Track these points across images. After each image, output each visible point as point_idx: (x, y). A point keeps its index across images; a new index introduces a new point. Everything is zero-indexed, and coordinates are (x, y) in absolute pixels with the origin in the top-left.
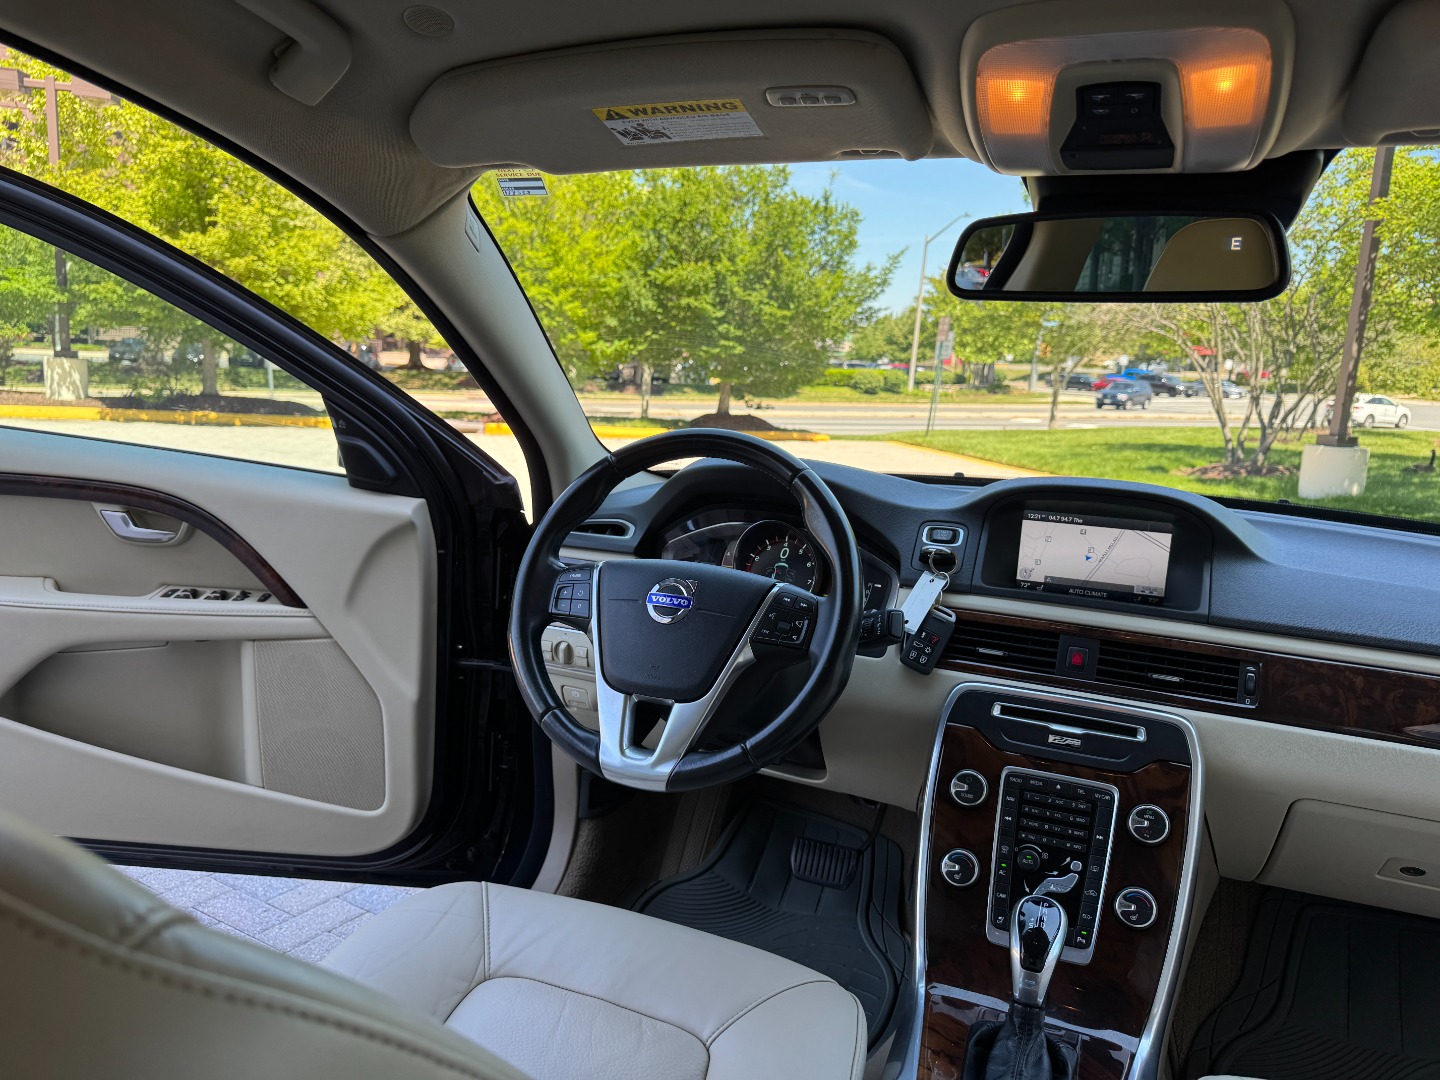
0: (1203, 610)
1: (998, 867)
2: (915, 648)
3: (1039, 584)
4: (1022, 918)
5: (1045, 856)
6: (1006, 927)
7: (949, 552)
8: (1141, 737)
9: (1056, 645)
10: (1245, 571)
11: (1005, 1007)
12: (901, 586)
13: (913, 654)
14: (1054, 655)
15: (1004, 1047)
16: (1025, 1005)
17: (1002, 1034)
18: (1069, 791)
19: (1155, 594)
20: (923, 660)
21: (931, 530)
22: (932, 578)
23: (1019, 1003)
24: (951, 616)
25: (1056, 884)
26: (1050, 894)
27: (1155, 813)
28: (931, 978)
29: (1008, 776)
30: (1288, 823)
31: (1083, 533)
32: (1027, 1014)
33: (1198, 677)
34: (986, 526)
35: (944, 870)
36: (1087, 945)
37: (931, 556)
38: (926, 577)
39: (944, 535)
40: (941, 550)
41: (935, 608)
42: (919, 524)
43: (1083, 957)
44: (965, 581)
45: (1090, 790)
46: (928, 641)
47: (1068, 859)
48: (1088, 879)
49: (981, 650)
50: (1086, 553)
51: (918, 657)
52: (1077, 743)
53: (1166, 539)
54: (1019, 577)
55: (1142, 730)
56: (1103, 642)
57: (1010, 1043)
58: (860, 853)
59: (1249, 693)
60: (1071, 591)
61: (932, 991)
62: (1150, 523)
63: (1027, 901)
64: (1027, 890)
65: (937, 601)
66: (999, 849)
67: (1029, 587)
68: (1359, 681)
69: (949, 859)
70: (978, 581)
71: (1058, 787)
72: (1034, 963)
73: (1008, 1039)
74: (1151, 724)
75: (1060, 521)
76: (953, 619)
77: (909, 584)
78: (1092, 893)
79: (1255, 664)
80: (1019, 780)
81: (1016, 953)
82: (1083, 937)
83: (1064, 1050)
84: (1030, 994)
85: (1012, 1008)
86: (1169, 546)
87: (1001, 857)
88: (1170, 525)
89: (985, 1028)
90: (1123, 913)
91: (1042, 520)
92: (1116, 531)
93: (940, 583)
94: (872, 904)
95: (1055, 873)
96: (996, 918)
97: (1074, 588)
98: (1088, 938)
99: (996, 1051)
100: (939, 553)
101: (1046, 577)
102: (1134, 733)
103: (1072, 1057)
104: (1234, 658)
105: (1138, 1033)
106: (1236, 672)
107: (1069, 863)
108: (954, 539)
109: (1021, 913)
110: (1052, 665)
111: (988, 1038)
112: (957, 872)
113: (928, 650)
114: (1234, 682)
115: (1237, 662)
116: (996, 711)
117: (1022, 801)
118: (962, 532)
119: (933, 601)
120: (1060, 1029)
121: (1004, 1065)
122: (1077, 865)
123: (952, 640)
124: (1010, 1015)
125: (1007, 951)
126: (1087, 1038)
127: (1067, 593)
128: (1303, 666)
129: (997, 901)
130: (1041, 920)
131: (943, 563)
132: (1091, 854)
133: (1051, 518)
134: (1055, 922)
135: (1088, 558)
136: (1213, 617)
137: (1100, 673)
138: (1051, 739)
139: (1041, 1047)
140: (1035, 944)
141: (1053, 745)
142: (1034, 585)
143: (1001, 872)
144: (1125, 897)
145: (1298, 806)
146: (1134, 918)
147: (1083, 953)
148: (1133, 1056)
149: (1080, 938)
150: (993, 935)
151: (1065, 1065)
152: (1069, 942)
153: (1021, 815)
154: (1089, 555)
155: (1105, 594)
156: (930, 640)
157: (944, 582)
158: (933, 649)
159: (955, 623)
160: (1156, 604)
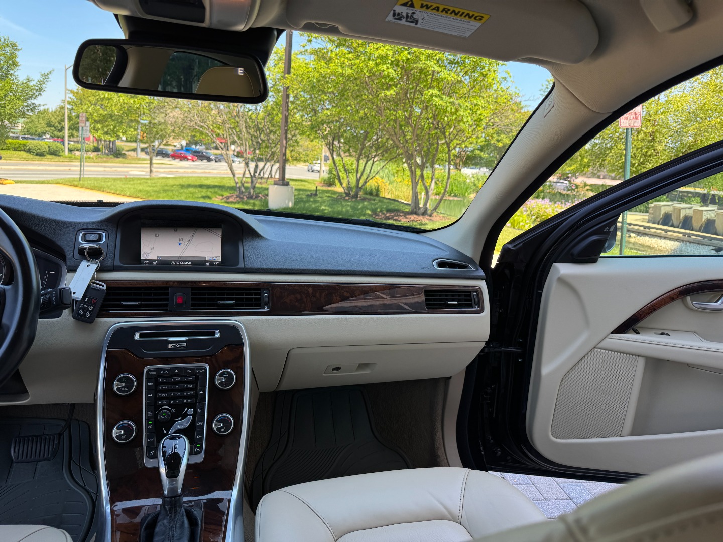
0: (241, 266)
1: (147, 424)
2: (82, 309)
3: (155, 261)
4: (164, 449)
5: (173, 411)
6: (155, 456)
7: (98, 247)
8: (217, 335)
9: (167, 294)
10: (257, 243)
11: (159, 501)
12: (69, 271)
13: (81, 312)
14: (167, 299)
15: (163, 524)
16: (171, 497)
17: (160, 518)
18: (182, 372)
19: (217, 260)
20: (88, 314)
21: (84, 235)
22: (88, 264)
23: (167, 498)
24: (103, 286)
25: (180, 424)
26: (178, 431)
27: (228, 373)
28: (113, 501)
29: (147, 372)
30: (287, 361)
31: (176, 231)
32: (173, 502)
33: (242, 299)
34: (119, 230)
35: (114, 435)
36: (201, 451)
37: (86, 251)
38: (84, 264)
39: (94, 237)
40: (92, 247)
41: (93, 282)
42: (76, 231)
43: (199, 459)
44: (109, 263)
45: (194, 369)
46: (90, 303)
47: (186, 409)
48: (198, 417)
49: (124, 303)
50: (178, 242)
51: (85, 313)
52: (185, 345)
53: (219, 231)
54: (142, 258)
55: (218, 332)
56: (193, 289)
57: (165, 522)
58: (60, 434)
59: (266, 303)
60: (173, 263)
61: (115, 509)
63: (166, 439)
64: (165, 432)
65: (93, 278)
66: (147, 414)
67: (149, 263)
68: (310, 290)
69: (117, 428)
70: (118, 263)
71: (177, 371)
72: (174, 473)
73: (164, 519)
74: (221, 327)
76: (105, 287)
77: (73, 269)
78: (200, 423)
79: (267, 289)
80: (154, 373)
81: (163, 470)
82: (198, 448)
83: (195, 512)
84: (173, 490)
85: (164, 501)
86: (221, 234)
87: (148, 418)
89: (150, 518)
90: (217, 429)
92: (192, 229)
93: (94, 267)
94: (72, 461)
95: (180, 418)
96: (149, 453)
97: (174, 261)
98: (201, 448)
99: (157, 529)
100: (91, 249)
101: (158, 257)
102: (213, 334)
103: (198, 514)
104: (257, 288)
105: (230, 488)
106: (259, 294)
107: (187, 411)
108: (100, 239)
109: (164, 447)
110: (166, 305)
111: (151, 523)
112: (123, 435)
113: (91, 308)
114: (259, 299)
115: (259, 289)
116: (137, 337)
117: (157, 384)
118: (104, 235)
119: (90, 278)
120: (191, 502)
121: (163, 535)
122: (191, 411)
123: (105, 300)
124: (163, 505)
125: (157, 469)
126: (205, 501)
127: (170, 264)
128: (288, 287)
129: (148, 443)
130: (175, 448)
131: (94, 254)
132: (197, 402)
134: (182, 446)
135: (180, 244)
136: (246, 269)
137: (193, 305)
138: (170, 346)
139: (182, 516)
140: (173, 462)
141: (171, 349)
142: (151, 262)
143: (149, 427)
144: (218, 421)
145: (291, 352)
146: (223, 430)
147: (199, 456)
148: (230, 501)
149: (196, 449)
150: (149, 463)
151: (196, 520)
152: (192, 453)
153: (157, 391)
154: (180, 242)
155: (191, 263)
156: (91, 303)
157: (96, 266)
158: (94, 307)
159: (106, 289)
160: (218, 265)
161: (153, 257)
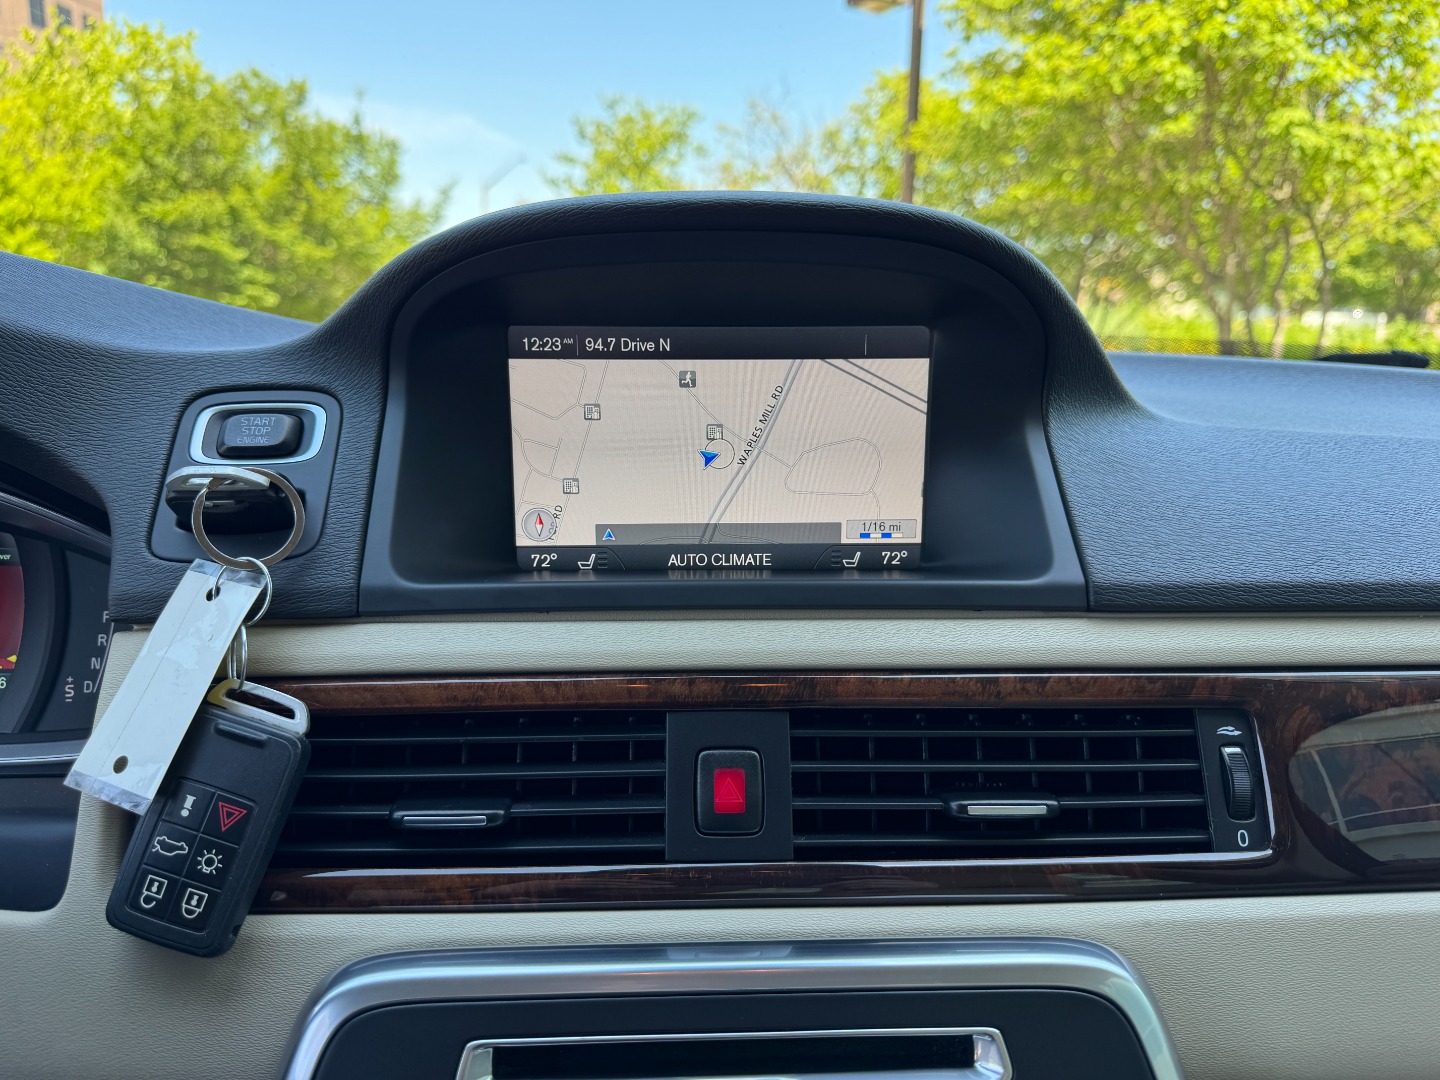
0: (1064, 571)
2: (161, 865)
3: (583, 551)
7: (263, 481)
8: (989, 1068)
9: (653, 751)
13: (154, 889)
14: (651, 787)
19: (897, 538)
20: (193, 904)
21: (220, 420)
22: (213, 582)
24: (289, 713)
31: (687, 382)
34: (397, 386)
37: (200, 502)
38: (194, 582)
39: (266, 430)
40: (235, 480)
41: (225, 693)
42: (180, 401)
44: (333, 575)
46: (206, 831)
49: (411, 816)
50: (704, 445)
51: (174, 894)
53: (914, 374)
54: (521, 540)
55: (991, 1040)
56: (801, 716)
59: (1241, 811)
60: (674, 560)
62: (866, 333)
67: (555, 568)
70: (381, 572)
75: (617, 354)
76: (300, 723)
77: (141, 613)
79: (1236, 716)
86: (924, 395)
88: (922, 331)
91: (567, 353)
92: (774, 369)
93: (241, 597)
97: (681, 550)
101: (600, 529)
102: (963, 1057)
106: (1189, 748)
108: (293, 444)
110: (652, 825)
113: (209, 864)
115: (1185, 717)
118: (320, 415)
119: (215, 666)
127: (662, 569)
131: (245, 524)
133: (591, 345)
135: (709, 459)
136: (1103, 587)
137: (804, 822)
142: (567, 559)
154: (711, 449)
155: (766, 559)
156: (213, 828)
157: (254, 593)
158: (228, 857)
159: (308, 734)
160: (905, 568)
161: (577, 532)
